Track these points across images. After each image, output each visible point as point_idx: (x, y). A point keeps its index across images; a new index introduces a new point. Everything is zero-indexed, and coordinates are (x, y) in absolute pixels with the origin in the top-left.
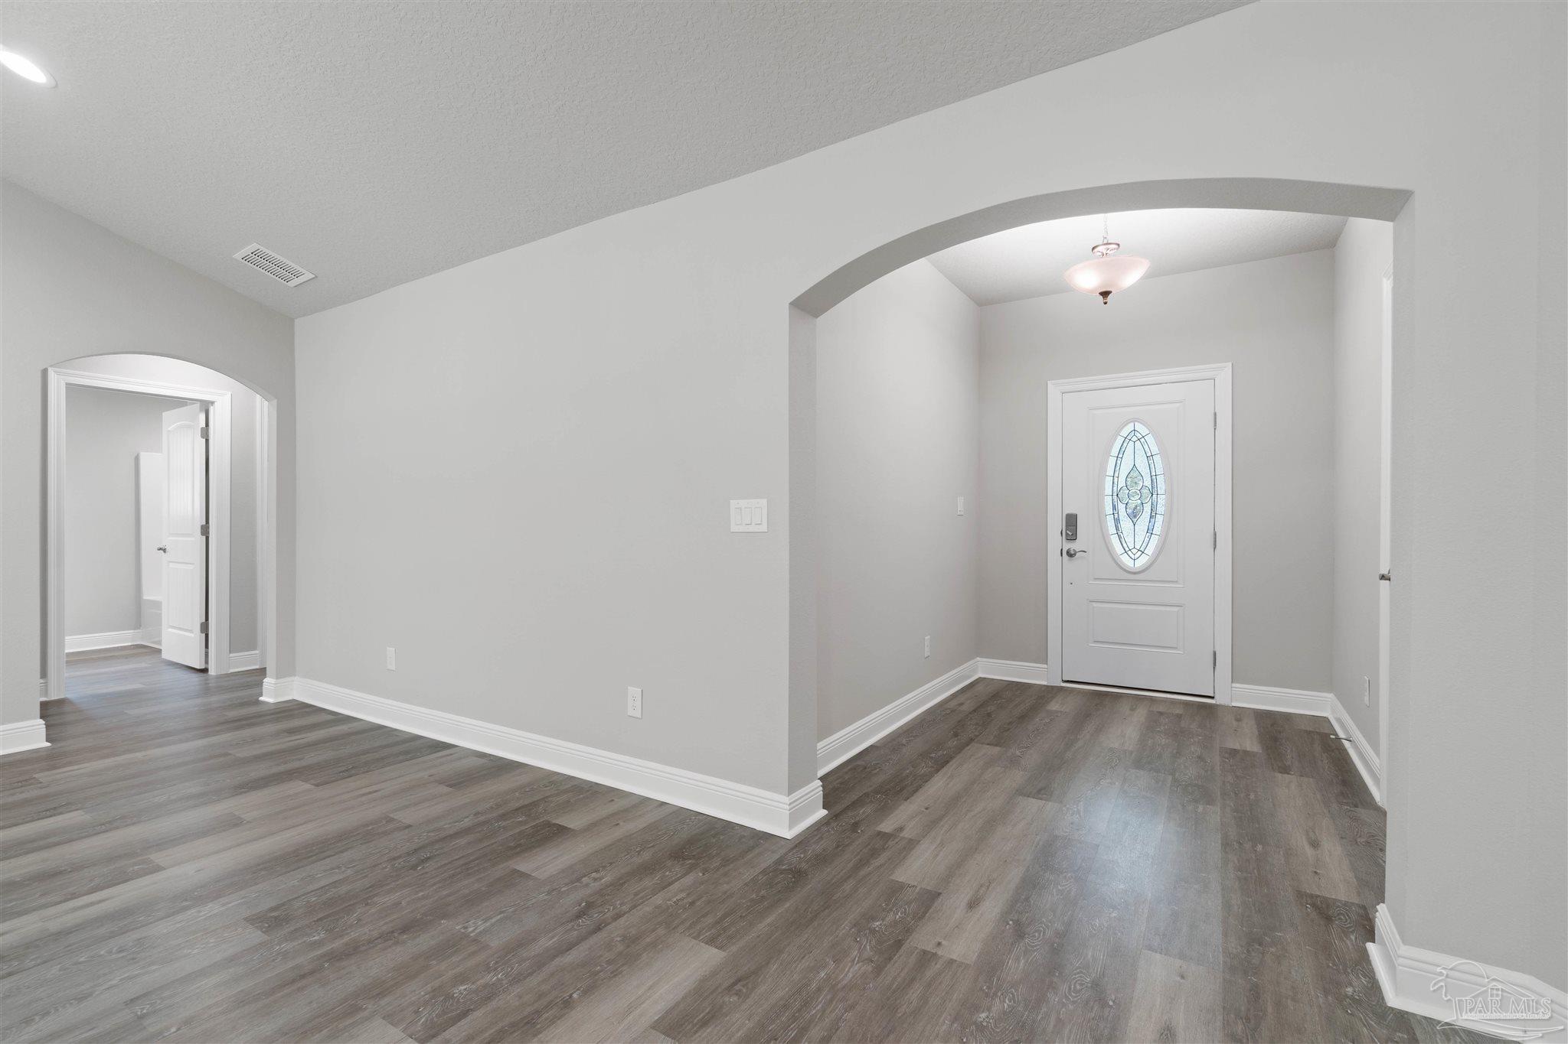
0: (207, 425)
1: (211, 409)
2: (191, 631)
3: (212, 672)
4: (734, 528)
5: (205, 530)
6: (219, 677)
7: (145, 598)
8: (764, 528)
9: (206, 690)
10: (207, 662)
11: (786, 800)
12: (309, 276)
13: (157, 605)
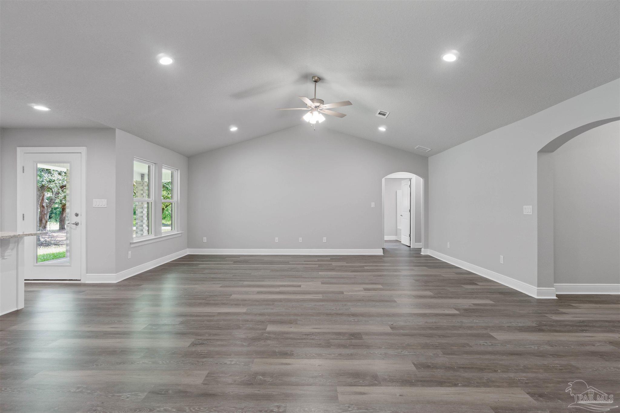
0: (410, 184)
1: (411, 180)
2: (407, 237)
3: (411, 247)
4: (524, 213)
5: (410, 211)
6: (413, 248)
7: (398, 228)
8: (531, 214)
9: (410, 250)
10: (410, 245)
11: (537, 288)
12: (430, 149)
13: (400, 230)
